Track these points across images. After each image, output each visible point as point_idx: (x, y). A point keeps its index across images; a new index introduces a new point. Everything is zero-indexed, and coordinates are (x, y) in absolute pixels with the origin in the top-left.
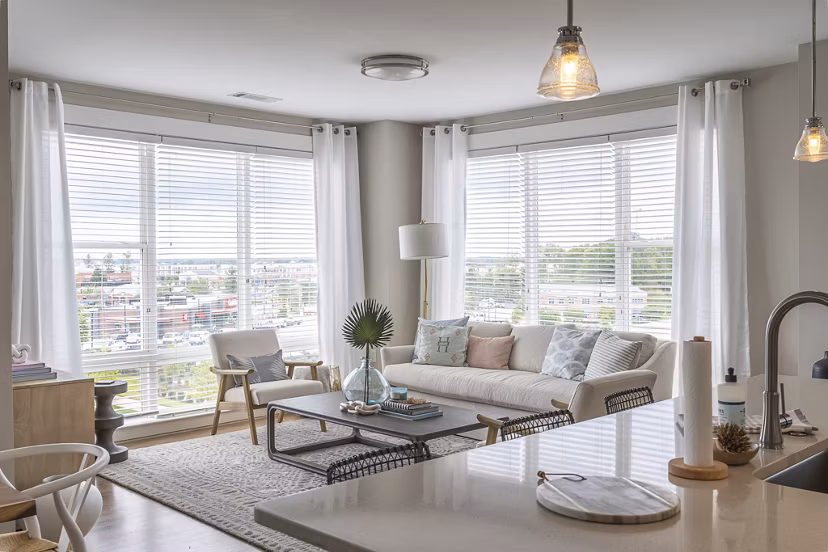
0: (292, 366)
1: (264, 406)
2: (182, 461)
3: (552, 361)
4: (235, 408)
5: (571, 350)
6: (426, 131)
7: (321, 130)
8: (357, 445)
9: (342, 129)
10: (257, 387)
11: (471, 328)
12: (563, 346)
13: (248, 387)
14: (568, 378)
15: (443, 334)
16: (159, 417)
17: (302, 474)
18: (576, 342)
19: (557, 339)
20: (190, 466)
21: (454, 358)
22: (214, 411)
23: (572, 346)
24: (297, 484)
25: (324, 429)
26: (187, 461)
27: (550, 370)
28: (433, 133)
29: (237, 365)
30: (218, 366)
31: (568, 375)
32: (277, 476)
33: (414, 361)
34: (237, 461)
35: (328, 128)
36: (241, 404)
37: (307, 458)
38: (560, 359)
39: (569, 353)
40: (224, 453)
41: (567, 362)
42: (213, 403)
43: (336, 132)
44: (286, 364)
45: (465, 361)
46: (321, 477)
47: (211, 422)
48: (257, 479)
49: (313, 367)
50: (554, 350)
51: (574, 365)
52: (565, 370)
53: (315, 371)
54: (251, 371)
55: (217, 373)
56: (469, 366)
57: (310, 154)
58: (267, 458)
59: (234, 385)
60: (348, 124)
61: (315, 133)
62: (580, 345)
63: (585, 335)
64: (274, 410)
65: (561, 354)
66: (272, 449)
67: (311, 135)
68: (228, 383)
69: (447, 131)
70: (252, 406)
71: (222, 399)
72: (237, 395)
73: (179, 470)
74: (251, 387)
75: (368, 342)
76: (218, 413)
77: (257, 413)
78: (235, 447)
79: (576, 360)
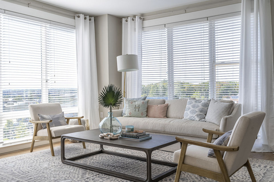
0: (68, 119)
1: (59, 137)
2: (16, 167)
3: (189, 113)
4: (43, 139)
5: (198, 108)
6: (124, 20)
7: (79, 17)
8: (103, 154)
9: (88, 17)
10: (53, 129)
11: (148, 101)
12: (194, 106)
13: (49, 129)
14: (198, 120)
15: (136, 103)
16: (4, 145)
17: (81, 171)
18: (200, 105)
19: (190, 104)
20: (21, 169)
21: (142, 114)
22: (31, 141)
23: (198, 106)
24: (80, 176)
25: (85, 147)
26: (19, 166)
27: (188, 117)
28: (127, 21)
29: (43, 118)
30: (34, 119)
31: (197, 119)
32: (68, 172)
33: (124, 116)
34: (46, 165)
35: (82, 16)
36: (46, 137)
37: (80, 162)
38: (193, 112)
39: (197, 110)
40: (38, 161)
41: (197, 113)
42: (31, 137)
43: (85, 18)
44: (66, 119)
45: (147, 115)
46: (91, 171)
47: (30, 146)
48: (58, 174)
49: (79, 119)
50: (189, 108)
51: (200, 115)
52: (196, 117)
53: (80, 121)
54: (51, 121)
55: (33, 123)
56: (149, 117)
57: (74, 27)
58: (61, 163)
59: (42, 128)
60: (90, 16)
61: (76, 18)
62: (202, 106)
63: (203, 102)
64: (64, 139)
65: (193, 110)
66: (63, 158)
67: (75, 19)
68: (38, 127)
69: (133, 20)
70: (52, 138)
71: (36, 135)
72: (43, 133)
73: (15, 172)
74: (51, 128)
75: (111, 104)
76: (34, 142)
77: (54, 141)
78: (43, 158)
79: (201, 112)
